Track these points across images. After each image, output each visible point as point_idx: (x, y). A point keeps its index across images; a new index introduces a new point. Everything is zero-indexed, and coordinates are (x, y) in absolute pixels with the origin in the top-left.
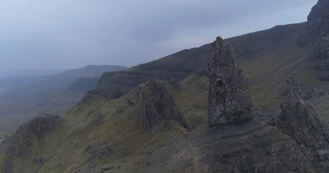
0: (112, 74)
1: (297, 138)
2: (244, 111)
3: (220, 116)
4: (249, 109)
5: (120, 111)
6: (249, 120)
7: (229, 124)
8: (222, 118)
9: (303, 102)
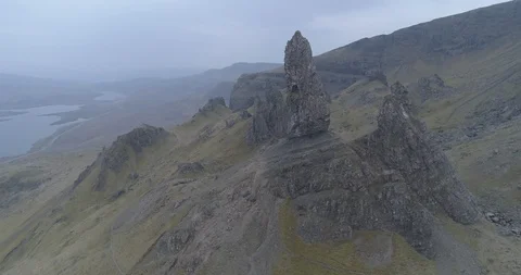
0: (253, 77)
1: (386, 160)
2: (316, 122)
3: (294, 128)
4: (323, 120)
5: (230, 126)
6: (323, 132)
7: (303, 136)
8: (297, 131)
9: (406, 116)
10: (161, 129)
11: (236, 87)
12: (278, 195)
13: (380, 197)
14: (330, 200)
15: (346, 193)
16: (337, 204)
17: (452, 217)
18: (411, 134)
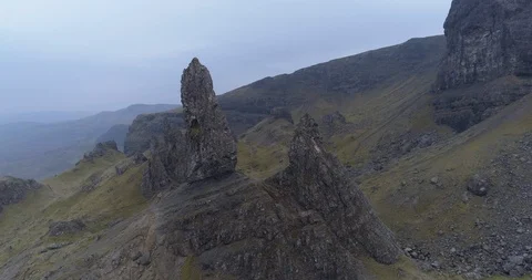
0: (151, 117)
1: (301, 199)
2: (221, 161)
3: (196, 169)
4: (229, 158)
5: (121, 173)
6: (229, 173)
7: (207, 179)
8: (199, 172)
9: (318, 150)
10: (31, 182)
11: (132, 129)
12: (179, 253)
13: (299, 243)
14: (242, 253)
15: (261, 242)
16: (250, 258)
17: (374, 257)
18: (325, 170)
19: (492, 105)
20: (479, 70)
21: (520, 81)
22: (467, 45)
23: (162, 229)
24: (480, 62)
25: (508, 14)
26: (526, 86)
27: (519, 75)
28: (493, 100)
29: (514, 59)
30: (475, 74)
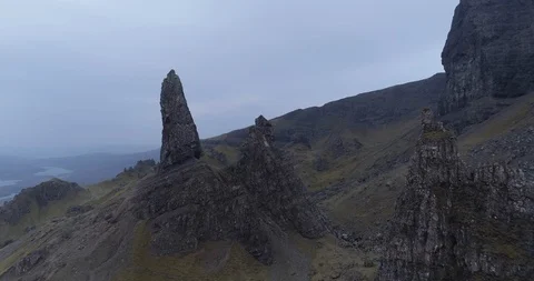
2: (183, 149)
7: (174, 164)
9: (266, 144)
10: (74, 184)
12: (141, 217)
13: (227, 210)
14: (182, 215)
15: (196, 207)
16: (187, 219)
17: (300, 232)
18: (269, 160)
19: (468, 123)
20: (468, 94)
21: (495, 101)
22: (458, 72)
23: (133, 200)
24: (467, 88)
25: (485, 41)
26: (499, 105)
27: (496, 96)
28: (469, 118)
29: (491, 82)
30: (465, 98)
